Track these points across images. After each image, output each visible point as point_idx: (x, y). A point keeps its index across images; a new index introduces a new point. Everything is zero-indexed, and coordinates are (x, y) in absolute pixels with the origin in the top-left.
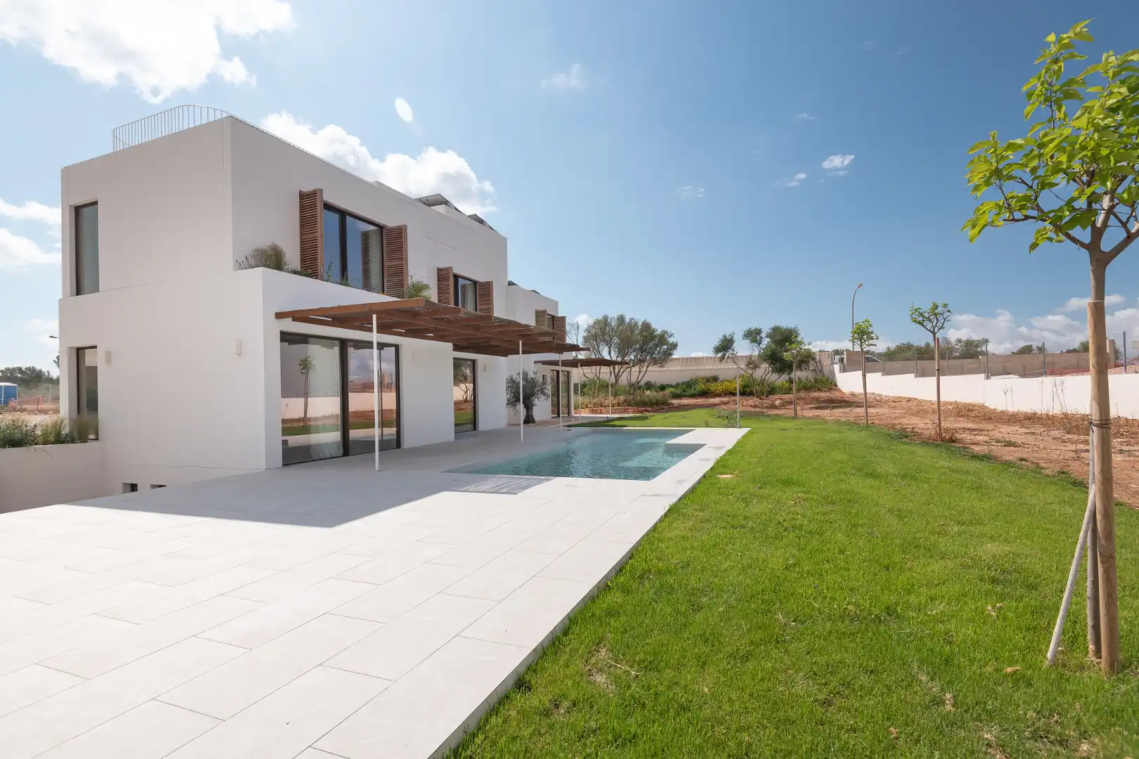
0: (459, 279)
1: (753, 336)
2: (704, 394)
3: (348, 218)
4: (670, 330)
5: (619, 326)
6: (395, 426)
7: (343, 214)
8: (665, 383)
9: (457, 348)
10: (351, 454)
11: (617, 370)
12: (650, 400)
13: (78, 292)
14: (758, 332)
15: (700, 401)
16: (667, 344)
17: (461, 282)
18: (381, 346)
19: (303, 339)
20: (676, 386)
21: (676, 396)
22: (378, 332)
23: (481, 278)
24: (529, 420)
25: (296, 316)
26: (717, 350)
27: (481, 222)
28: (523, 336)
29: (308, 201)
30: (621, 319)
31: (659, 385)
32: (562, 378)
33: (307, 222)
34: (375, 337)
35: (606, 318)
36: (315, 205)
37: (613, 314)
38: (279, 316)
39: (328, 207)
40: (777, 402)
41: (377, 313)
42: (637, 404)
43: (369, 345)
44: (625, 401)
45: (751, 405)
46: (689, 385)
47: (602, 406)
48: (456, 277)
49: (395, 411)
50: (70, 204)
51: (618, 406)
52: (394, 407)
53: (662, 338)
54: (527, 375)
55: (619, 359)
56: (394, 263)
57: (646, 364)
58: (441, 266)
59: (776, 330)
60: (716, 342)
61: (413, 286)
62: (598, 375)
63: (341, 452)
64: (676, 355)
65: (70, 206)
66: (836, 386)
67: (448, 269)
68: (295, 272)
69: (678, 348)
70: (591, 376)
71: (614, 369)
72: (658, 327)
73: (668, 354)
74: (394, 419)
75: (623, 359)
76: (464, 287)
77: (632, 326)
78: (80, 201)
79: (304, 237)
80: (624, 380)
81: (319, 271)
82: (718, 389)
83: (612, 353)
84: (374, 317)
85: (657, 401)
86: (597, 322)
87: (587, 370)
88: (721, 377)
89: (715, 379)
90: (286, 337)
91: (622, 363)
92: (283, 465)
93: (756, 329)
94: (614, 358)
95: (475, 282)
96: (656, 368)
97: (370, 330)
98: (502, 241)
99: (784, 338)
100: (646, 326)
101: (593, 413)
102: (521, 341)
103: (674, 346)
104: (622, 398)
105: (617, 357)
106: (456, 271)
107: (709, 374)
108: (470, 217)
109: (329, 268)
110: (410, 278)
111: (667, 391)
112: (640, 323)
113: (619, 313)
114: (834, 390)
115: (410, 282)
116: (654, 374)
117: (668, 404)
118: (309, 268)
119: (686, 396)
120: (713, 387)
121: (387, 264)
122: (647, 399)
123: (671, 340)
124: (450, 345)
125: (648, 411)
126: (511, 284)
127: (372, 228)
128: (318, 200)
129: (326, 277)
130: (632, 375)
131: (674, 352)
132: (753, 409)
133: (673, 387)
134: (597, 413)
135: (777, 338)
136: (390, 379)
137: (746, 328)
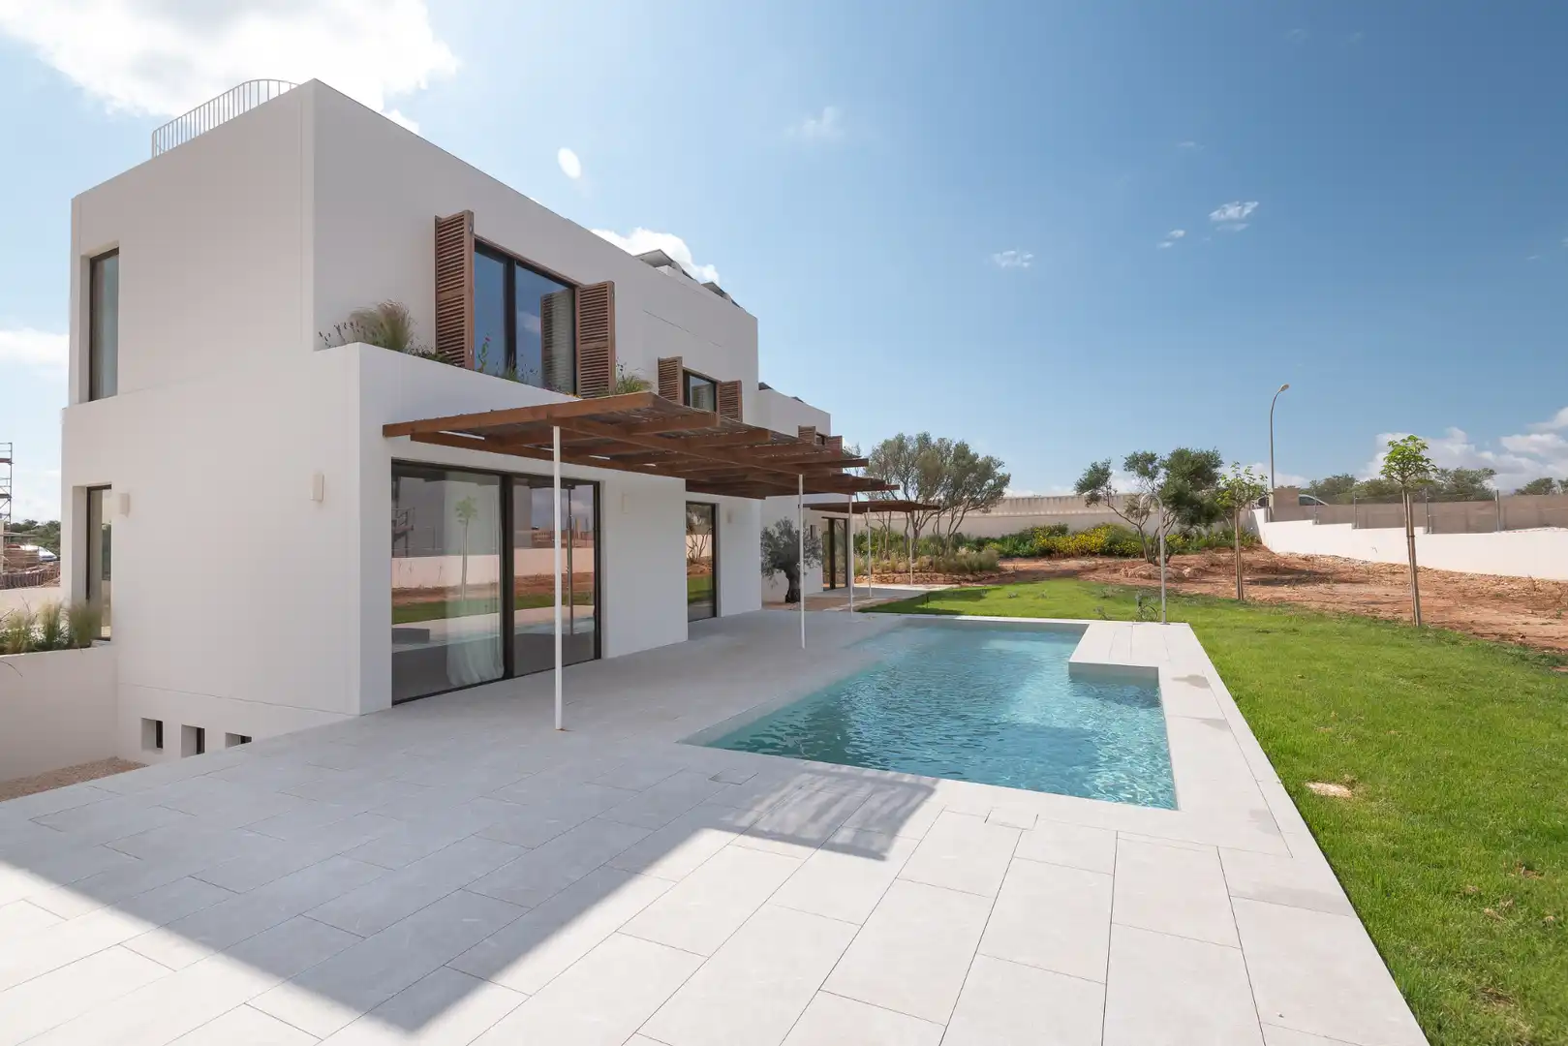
0: (691, 377)
1: (1142, 464)
2: (1047, 553)
3: (519, 270)
4: (996, 456)
5: (920, 450)
6: (592, 602)
7: (511, 262)
8: (984, 535)
9: (691, 486)
10: (516, 674)
11: (916, 517)
12: (970, 565)
13: (92, 398)
14: (1151, 459)
15: (1042, 564)
16: (993, 477)
17: (694, 382)
18: (569, 484)
19: (436, 472)
20: (1003, 540)
21: (1008, 556)
22: (562, 460)
23: (723, 376)
24: (793, 597)
25: (420, 430)
26: (1082, 487)
27: (721, 293)
28: (803, 467)
29: (449, 234)
30: (924, 440)
31: (974, 538)
32: (837, 530)
33: (447, 271)
34: (557, 468)
35: (900, 439)
36: (459, 240)
37: (912, 431)
38: (390, 431)
39: (483, 247)
40: (1187, 571)
41: (562, 422)
42: (950, 570)
43: (546, 481)
44: (931, 564)
45: (1141, 576)
46: (1023, 538)
47: (894, 571)
48: (687, 374)
49: (593, 575)
50: (83, 253)
51: (921, 571)
52: (590, 568)
53: (986, 469)
54: (791, 526)
55: (920, 501)
56: (592, 345)
57: (962, 508)
58: (664, 357)
59: (1180, 456)
60: (1080, 473)
61: (624, 382)
62: (886, 523)
63: (501, 671)
64: (1008, 492)
65: (82, 257)
66: (1259, 542)
67: (676, 361)
68: (424, 355)
69: (1011, 484)
70: (878, 526)
71: (913, 516)
72: (980, 449)
73: (996, 494)
74: (591, 591)
75: (927, 500)
76: (696, 389)
77: (942, 449)
78: (97, 248)
79: (443, 296)
80: (927, 531)
81: (465, 354)
82: (1069, 547)
83: (910, 492)
84: (556, 431)
85: (980, 564)
86: (886, 445)
87: (873, 516)
88: (1071, 529)
89: (1062, 530)
90: (401, 469)
91: (924, 508)
92: (395, 703)
93: (1145, 455)
94: (913, 498)
95: (714, 383)
96: (976, 513)
97: (550, 457)
98: (752, 322)
99: (1196, 469)
100: (962, 451)
101: (883, 582)
102: (801, 476)
103: (1004, 481)
104: (925, 559)
105: (917, 497)
106: (687, 364)
107: (1052, 523)
108: (705, 285)
109: (484, 351)
110: (618, 368)
111: (991, 549)
112: (953, 446)
113: (921, 431)
114: (1256, 549)
115: (618, 376)
116: (975, 523)
117: (1000, 570)
118: (450, 348)
119: (1019, 556)
120: (1061, 542)
121: (579, 347)
122: (964, 562)
123: (999, 471)
124: (683, 481)
125: (967, 581)
126: (763, 387)
127: (559, 288)
128: (466, 235)
129: (478, 364)
130: (941, 524)
131: (1005, 490)
132: (1145, 582)
133: (997, 542)
134: (888, 582)
135: (1185, 468)
136: (586, 525)
137: (1129, 454)
